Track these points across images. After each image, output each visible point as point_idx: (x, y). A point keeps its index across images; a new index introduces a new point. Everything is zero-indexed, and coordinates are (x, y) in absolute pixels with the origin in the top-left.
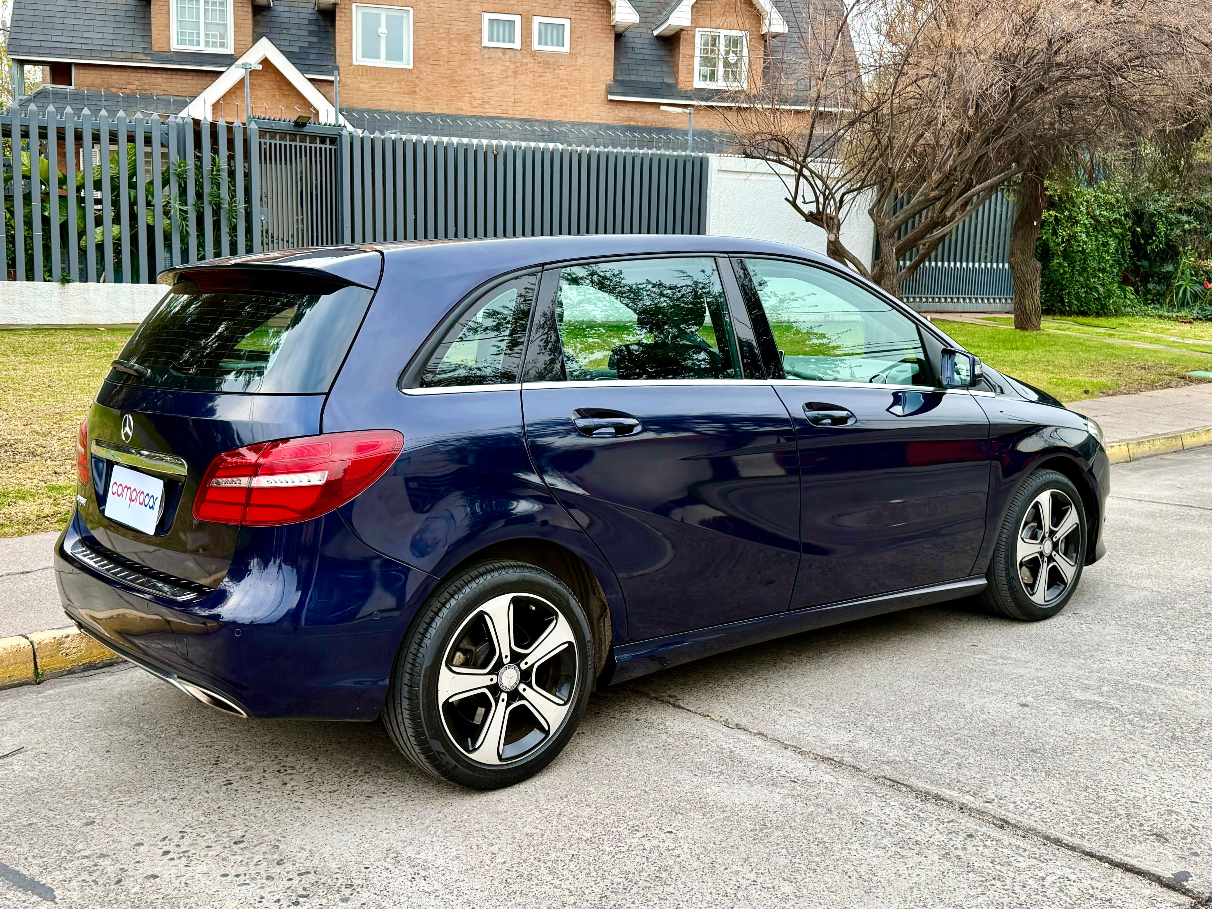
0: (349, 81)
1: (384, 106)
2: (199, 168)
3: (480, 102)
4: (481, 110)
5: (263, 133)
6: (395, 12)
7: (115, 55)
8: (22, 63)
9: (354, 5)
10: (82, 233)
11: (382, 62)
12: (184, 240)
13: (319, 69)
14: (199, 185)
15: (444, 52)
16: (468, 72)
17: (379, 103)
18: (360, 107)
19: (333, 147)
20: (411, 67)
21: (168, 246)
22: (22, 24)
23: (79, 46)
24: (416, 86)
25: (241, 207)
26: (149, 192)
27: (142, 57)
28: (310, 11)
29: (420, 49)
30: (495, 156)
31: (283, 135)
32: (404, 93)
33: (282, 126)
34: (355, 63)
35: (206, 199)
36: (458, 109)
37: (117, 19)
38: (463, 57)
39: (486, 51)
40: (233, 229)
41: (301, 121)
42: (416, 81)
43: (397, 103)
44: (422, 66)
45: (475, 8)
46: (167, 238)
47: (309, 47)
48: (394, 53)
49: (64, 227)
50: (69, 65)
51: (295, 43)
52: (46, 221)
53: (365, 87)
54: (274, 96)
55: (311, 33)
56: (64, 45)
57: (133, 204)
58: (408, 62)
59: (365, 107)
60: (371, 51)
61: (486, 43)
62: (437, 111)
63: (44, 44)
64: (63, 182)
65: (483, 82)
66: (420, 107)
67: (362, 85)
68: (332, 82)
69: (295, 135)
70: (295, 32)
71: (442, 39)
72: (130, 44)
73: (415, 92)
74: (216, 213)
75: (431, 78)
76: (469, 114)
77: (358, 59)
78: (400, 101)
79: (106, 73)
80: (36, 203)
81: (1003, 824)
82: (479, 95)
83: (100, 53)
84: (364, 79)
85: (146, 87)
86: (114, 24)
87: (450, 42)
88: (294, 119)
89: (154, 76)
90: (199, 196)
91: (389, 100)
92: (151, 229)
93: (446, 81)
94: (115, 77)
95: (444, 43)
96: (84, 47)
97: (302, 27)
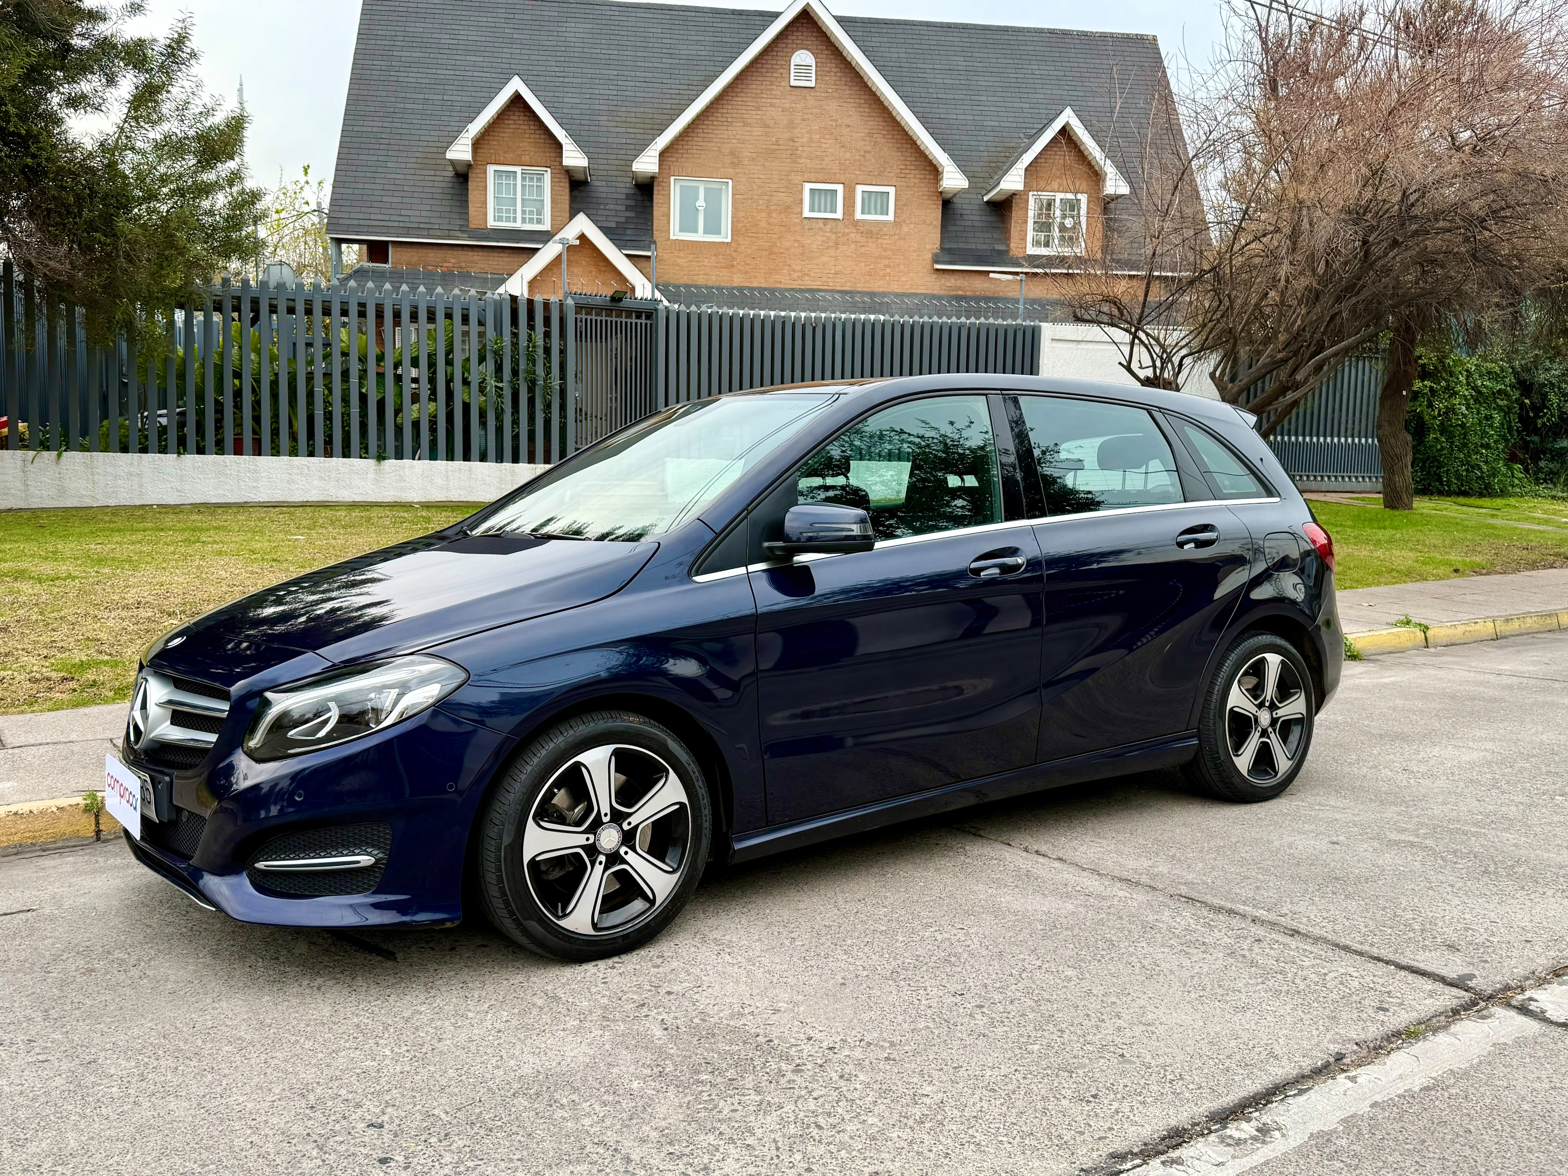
0: (666, 256)
1: (701, 280)
2: (515, 345)
3: (800, 274)
4: (800, 282)
5: (579, 308)
6: (714, 183)
7: (431, 232)
8: (339, 242)
9: (672, 178)
10: (398, 411)
11: (700, 236)
12: (499, 418)
13: (635, 244)
14: (515, 362)
15: (763, 224)
16: (787, 244)
17: (695, 278)
18: (676, 282)
19: (649, 322)
20: (729, 240)
21: (483, 424)
22: (341, 203)
23: (396, 224)
24: (734, 259)
25: (556, 383)
26: (466, 368)
27: (459, 234)
28: (628, 185)
29: (738, 221)
30: (814, 328)
31: (599, 309)
32: (722, 267)
33: (599, 301)
34: (672, 237)
35: (522, 375)
36: (777, 282)
37: (435, 196)
38: (783, 229)
39: (806, 222)
40: (548, 406)
41: (617, 296)
42: (734, 254)
43: (714, 278)
44: (741, 240)
45: (796, 178)
46: (483, 414)
47: (626, 222)
48: (713, 227)
49: (381, 403)
50: (387, 242)
51: (611, 219)
52: (363, 398)
53: (682, 262)
54: (591, 272)
55: (628, 208)
56: (381, 223)
57: (449, 381)
58: (725, 236)
59: (682, 281)
60: (688, 225)
61: (807, 213)
62: (755, 285)
63: (362, 222)
64: (380, 358)
65: (803, 254)
66: (738, 280)
67: (679, 260)
68: (649, 257)
69: (611, 310)
70: (612, 207)
71: (761, 211)
72: (447, 221)
73: (732, 266)
74: (531, 390)
75: (749, 251)
76: (788, 287)
77: (676, 233)
78: (718, 275)
79: (423, 251)
80: (354, 380)
81: (1295, 933)
82: (799, 268)
83: (417, 231)
84: (681, 254)
85: (463, 265)
86: (432, 202)
87: (769, 213)
88: (610, 293)
89: (470, 253)
90: (515, 373)
91: (706, 274)
92: (466, 407)
93: (765, 253)
94: (432, 256)
95: (763, 214)
96: (401, 225)
97: (619, 202)
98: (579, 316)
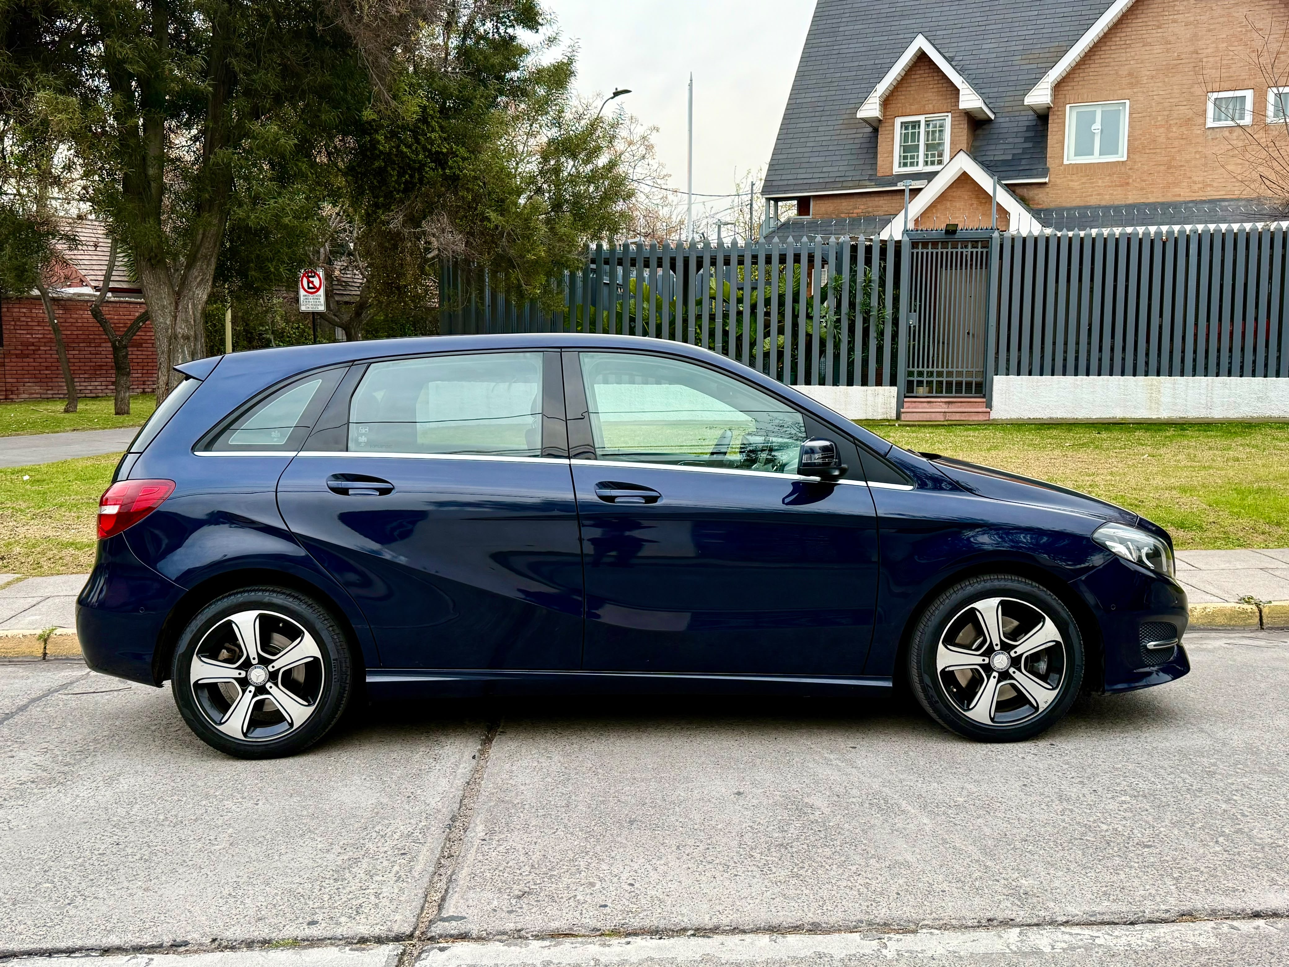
0: (1059, 181)
1: (1093, 201)
2: (853, 279)
3: (1200, 186)
4: (1201, 193)
5: (914, 245)
6: (1111, 105)
7: (845, 184)
8: (777, 200)
9: (1068, 106)
10: (753, 344)
11: (1096, 158)
12: (837, 346)
13: (1027, 173)
14: (852, 296)
15: (1162, 139)
16: (1188, 157)
17: (1088, 199)
18: (1068, 205)
19: (985, 250)
20: (1125, 159)
21: (822, 352)
22: (777, 167)
23: (817, 181)
24: (1129, 177)
25: (889, 311)
26: (809, 305)
27: (867, 183)
28: (1030, 118)
29: (1136, 140)
31: (935, 244)
32: (1116, 186)
33: (934, 235)
34: (1066, 162)
35: (858, 308)
36: (1175, 196)
37: (853, 151)
38: (1183, 142)
39: (1209, 132)
40: (881, 334)
41: (950, 228)
42: (1130, 172)
43: (1107, 197)
44: (1137, 157)
45: (1198, 90)
46: (823, 343)
47: (1023, 153)
48: (1109, 146)
49: (739, 339)
50: (809, 197)
51: (1009, 151)
52: (726, 333)
53: (1075, 185)
55: (1027, 139)
56: (805, 181)
57: (795, 317)
58: (1122, 155)
59: (1074, 204)
60: (1084, 148)
61: (1210, 123)
62: (1152, 200)
63: (790, 182)
64: (740, 301)
65: (1205, 165)
66: (1133, 198)
67: (1071, 184)
68: (1045, 183)
69: (947, 242)
70: (1010, 140)
71: (1161, 126)
72: (859, 173)
73: (1128, 184)
74: (866, 320)
75: (1146, 168)
76: (1188, 199)
77: (1070, 157)
78: (1112, 194)
79: (837, 201)
80: (719, 320)
82: (1201, 179)
83: (833, 184)
84: (1074, 177)
85: (870, 209)
86: (849, 157)
87: (1169, 129)
88: (943, 226)
89: (877, 199)
90: (852, 305)
91: (1099, 195)
92: (809, 336)
93: (1163, 168)
94: (845, 204)
95: (1162, 130)
96: (821, 180)
97: (1019, 135)
98: (915, 251)
